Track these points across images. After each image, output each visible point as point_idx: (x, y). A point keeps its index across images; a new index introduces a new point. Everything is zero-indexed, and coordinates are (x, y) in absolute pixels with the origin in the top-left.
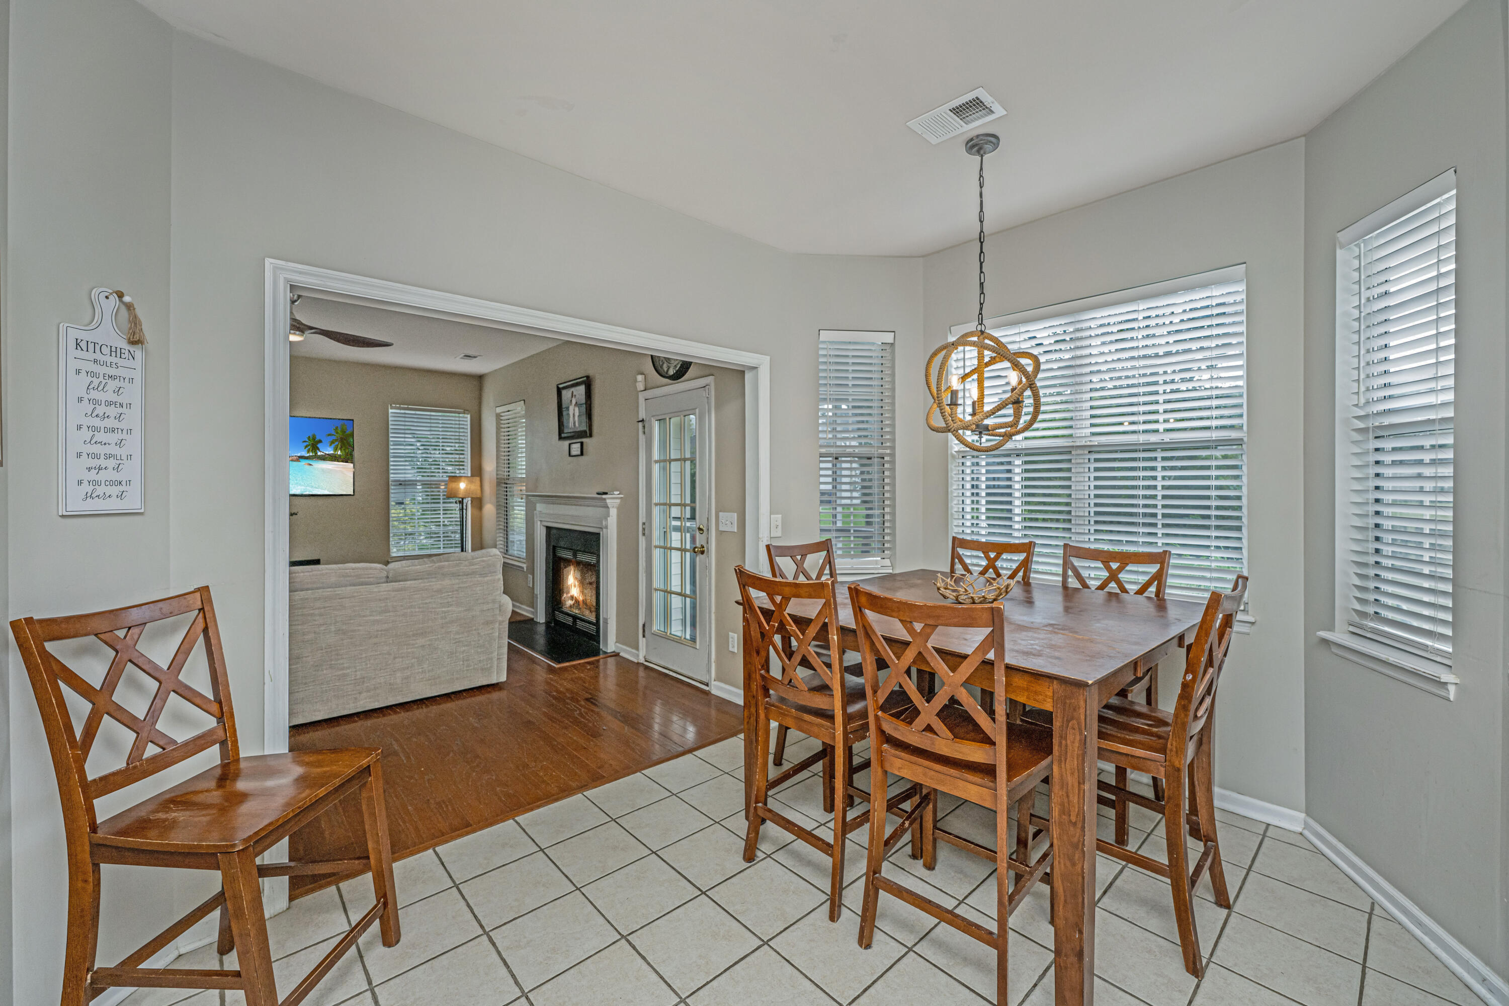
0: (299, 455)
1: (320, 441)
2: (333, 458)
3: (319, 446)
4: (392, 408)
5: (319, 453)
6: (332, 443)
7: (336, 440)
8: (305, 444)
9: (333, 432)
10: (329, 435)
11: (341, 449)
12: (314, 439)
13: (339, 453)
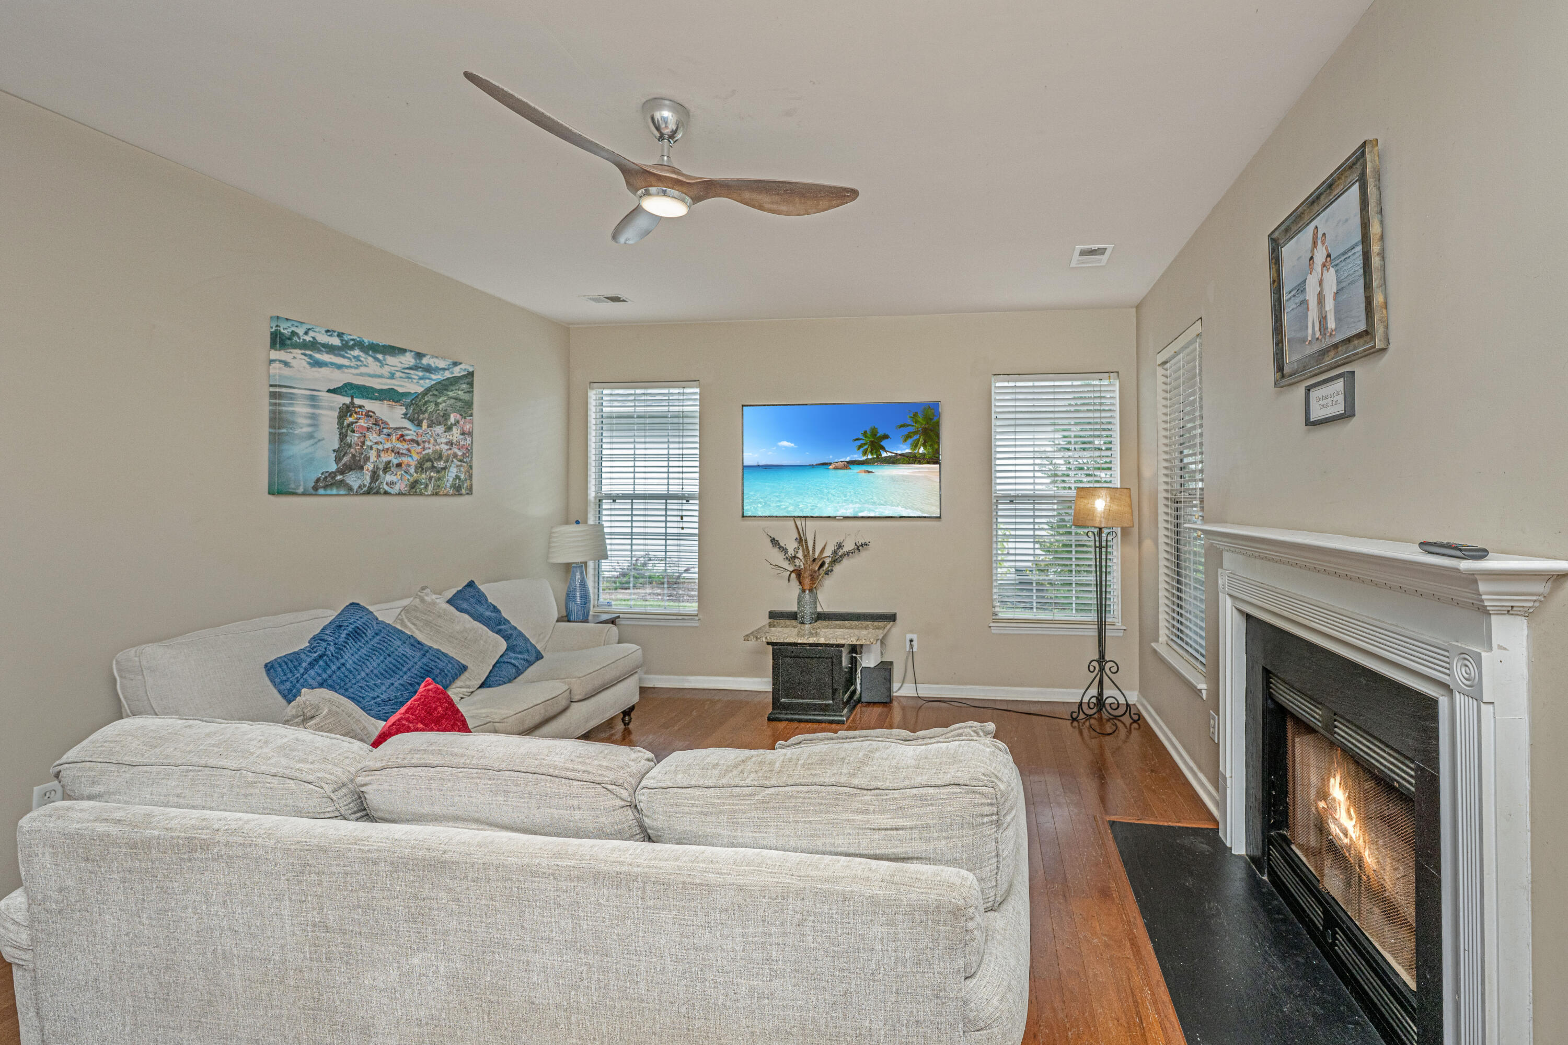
0: (848, 459)
1: (886, 437)
2: (909, 459)
3: (883, 443)
5: (884, 455)
6: (908, 437)
7: (915, 433)
8: (859, 443)
9: (909, 422)
10: (901, 426)
11: (924, 445)
12: (874, 433)
13: (922, 450)
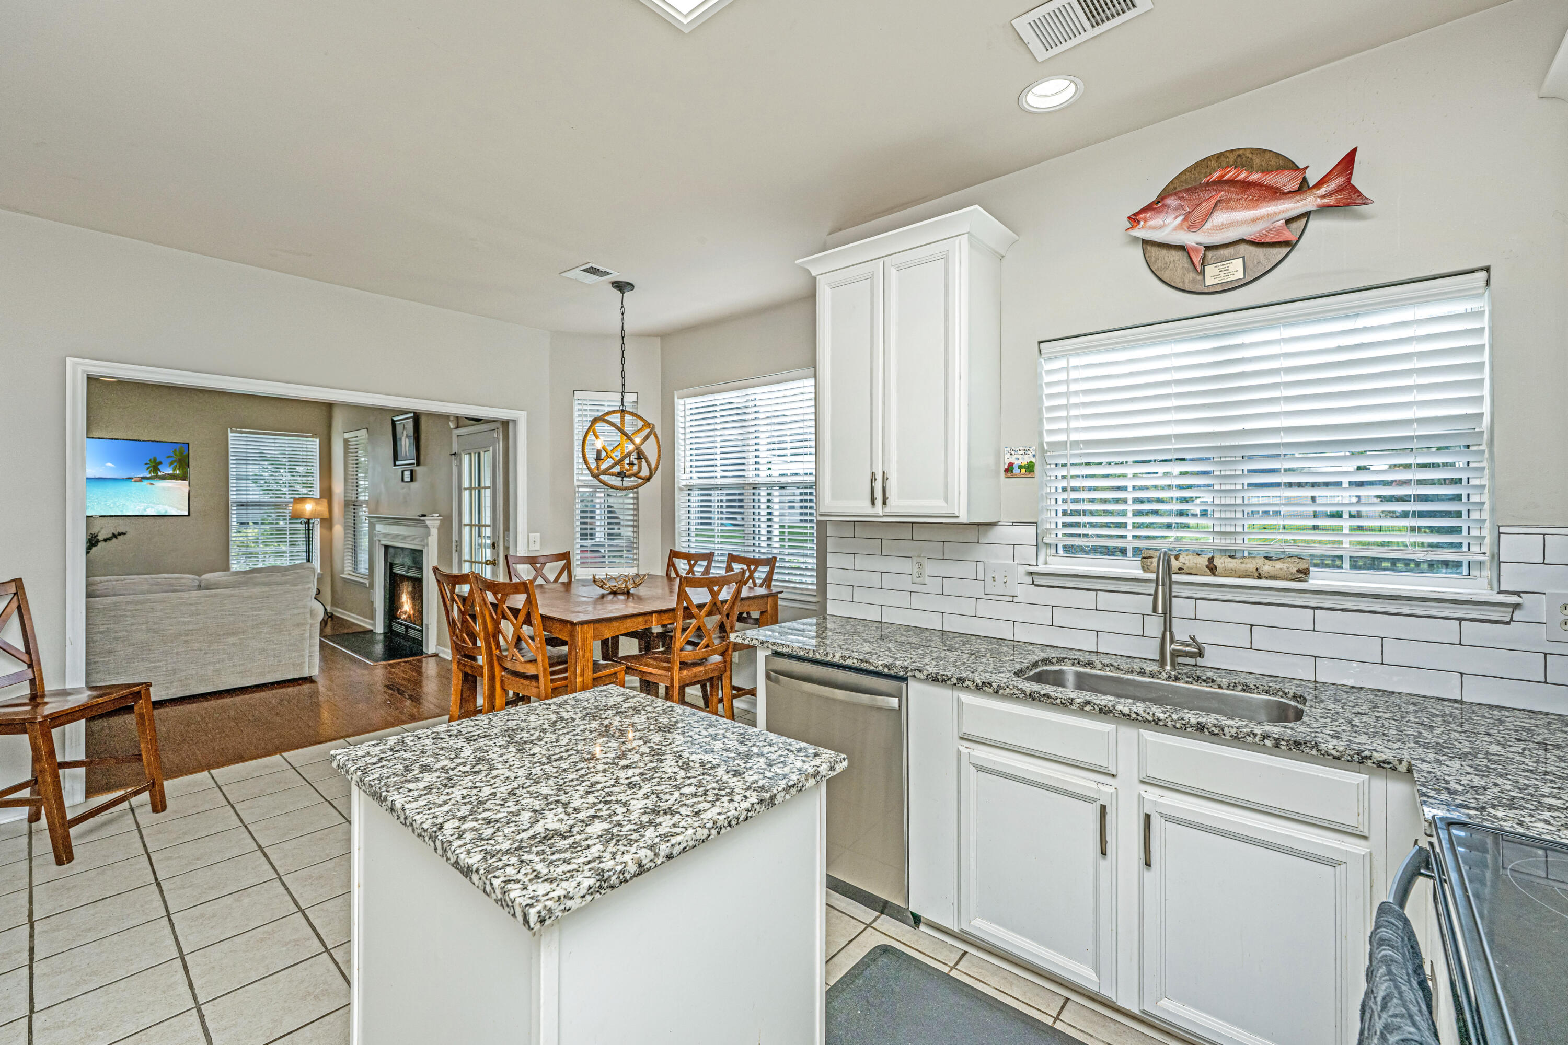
0: (142, 476)
1: (160, 463)
2: (173, 477)
3: (160, 467)
4: (231, 432)
5: (160, 474)
6: (171, 464)
7: (175, 461)
8: (147, 466)
9: (172, 454)
10: (169, 457)
11: (179, 469)
12: (155, 460)
13: (178, 472)
